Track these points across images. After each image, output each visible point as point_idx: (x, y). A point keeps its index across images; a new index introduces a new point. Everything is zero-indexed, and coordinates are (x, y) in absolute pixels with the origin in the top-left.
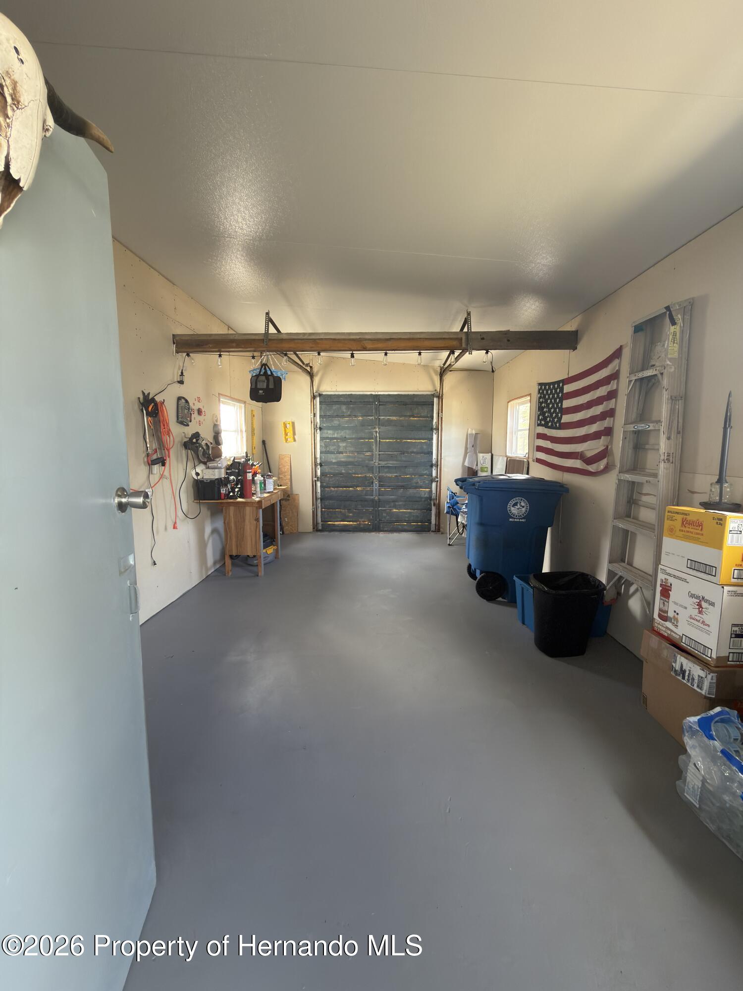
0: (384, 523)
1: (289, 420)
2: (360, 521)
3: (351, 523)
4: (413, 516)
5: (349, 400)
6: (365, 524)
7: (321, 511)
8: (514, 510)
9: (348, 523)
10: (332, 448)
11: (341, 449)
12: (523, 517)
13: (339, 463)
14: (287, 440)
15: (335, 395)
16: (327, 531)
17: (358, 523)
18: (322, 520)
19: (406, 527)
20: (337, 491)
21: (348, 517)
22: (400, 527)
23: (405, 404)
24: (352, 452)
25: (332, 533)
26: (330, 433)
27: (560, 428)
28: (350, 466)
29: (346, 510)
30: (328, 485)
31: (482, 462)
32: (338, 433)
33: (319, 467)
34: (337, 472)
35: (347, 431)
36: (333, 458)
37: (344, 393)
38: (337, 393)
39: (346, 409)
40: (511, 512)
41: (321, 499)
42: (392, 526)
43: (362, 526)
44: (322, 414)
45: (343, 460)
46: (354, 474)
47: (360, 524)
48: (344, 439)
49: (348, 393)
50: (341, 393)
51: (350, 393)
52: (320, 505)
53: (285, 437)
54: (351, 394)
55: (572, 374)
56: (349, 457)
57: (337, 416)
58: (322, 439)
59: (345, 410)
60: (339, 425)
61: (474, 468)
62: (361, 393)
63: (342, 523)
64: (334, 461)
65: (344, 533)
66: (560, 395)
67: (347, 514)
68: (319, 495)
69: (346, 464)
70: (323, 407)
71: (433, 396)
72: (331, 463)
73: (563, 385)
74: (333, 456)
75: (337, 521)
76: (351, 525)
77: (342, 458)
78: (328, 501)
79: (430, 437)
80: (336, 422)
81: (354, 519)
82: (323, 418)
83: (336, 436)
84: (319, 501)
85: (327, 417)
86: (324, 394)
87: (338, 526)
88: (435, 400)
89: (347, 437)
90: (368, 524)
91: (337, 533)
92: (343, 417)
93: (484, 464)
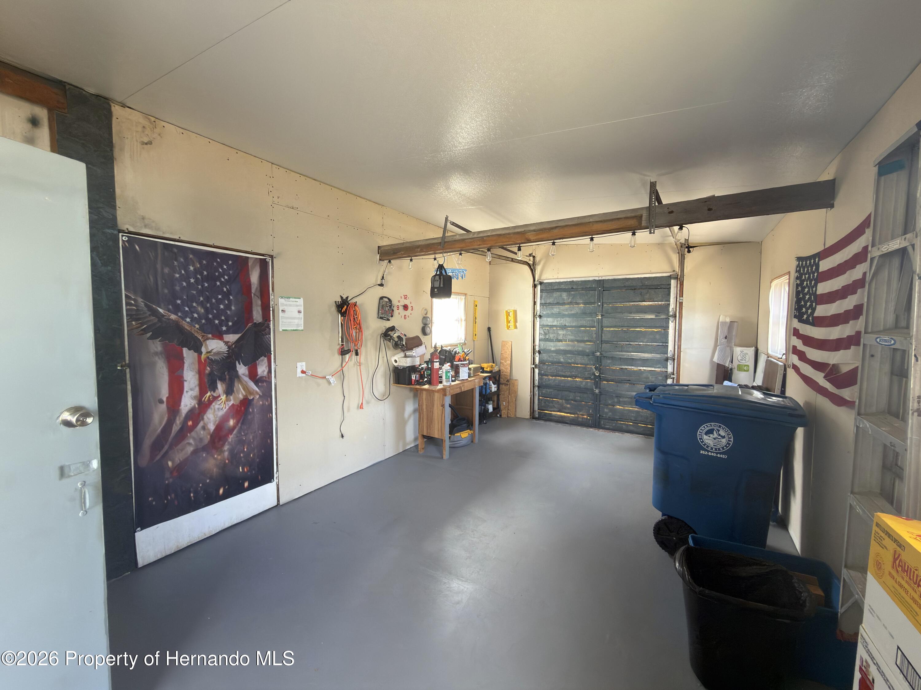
0: (605, 419)
1: (511, 308)
2: (578, 414)
3: (569, 415)
4: (642, 416)
5: (570, 287)
6: (583, 418)
7: (539, 399)
8: (708, 440)
9: (565, 414)
10: (552, 336)
11: (560, 337)
12: (722, 451)
13: (558, 352)
14: (508, 327)
15: (556, 282)
16: (543, 420)
17: (576, 415)
18: (538, 408)
19: (632, 428)
20: (555, 380)
21: (566, 408)
22: (624, 426)
23: (634, 289)
24: (572, 341)
25: (548, 423)
26: (549, 321)
27: (813, 324)
28: (569, 355)
29: (564, 401)
30: (547, 373)
31: (739, 358)
32: (557, 321)
33: (537, 354)
34: (555, 360)
35: (567, 319)
36: (552, 347)
37: (565, 280)
38: (557, 281)
39: (567, 296)
40: (703, 442)
41: (539, 387)
42: (614, 425)
43: (580, 420)
44: (543, 302)
45: (562, 348)
46: (574, 363)
47: (578, 417)
48: (564, 327)
49: (569, 280)
50: (562, 281)
51: (571, 280)
52: (537, 393)
53: (507, 325)
54: (573, 281)
55: (828, 244)
56: (568, 345)
57: (558, 304)
58: (542, 326)
59: (565, 298)
60: (559, 313)
61: (727, 365)
62: (583, 279)
63: (558, 413)
64: (553, 349)
65: (560, 425)
66: (816, 274)
67: (565, 405)
68: (537, 383)
69: (565, 352)
70: (544, 294)
71: (670, 277)
72: (550, 351)
73: (819, 261)
74: (552, 344)
75: (554, 411)
76: (569, 417)
77: (561, 346)
78: (545, 389)
79: (665, 325)
80: (556, 310)
81: (571, 412)
82: (543, 306)
83: (555, 323)
84: (536, 388)
85: (547, 305)
86: (544, 282)
87: (555, 416)
88: (673, 282)
89: (567, 324)
90: (587, 419)
91: (552, 424)
92: (564, 304)
93: (743, 362)
